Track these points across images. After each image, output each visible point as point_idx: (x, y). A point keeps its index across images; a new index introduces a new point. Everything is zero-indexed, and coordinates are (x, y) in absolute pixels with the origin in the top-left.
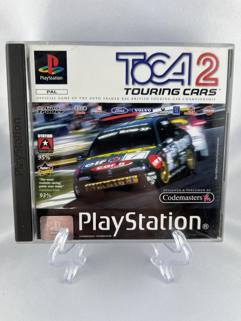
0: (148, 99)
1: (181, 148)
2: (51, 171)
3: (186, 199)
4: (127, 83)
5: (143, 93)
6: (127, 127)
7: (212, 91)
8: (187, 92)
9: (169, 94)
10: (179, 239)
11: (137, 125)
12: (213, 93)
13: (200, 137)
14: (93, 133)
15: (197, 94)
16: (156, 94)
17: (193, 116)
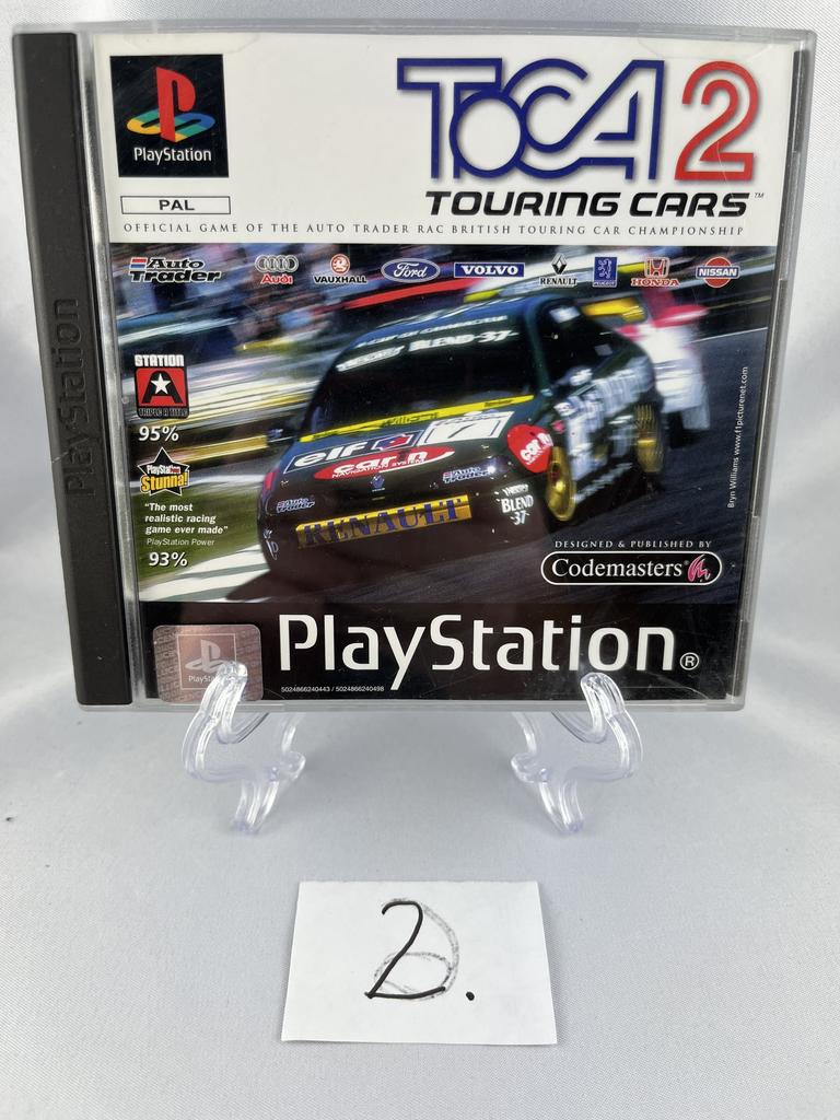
0: (507, 229)
1: (619, 403)
2: (184, 480)
3: (628, 574)
4: (436, 171)
5: (493, 208)
6: (436, 329)
7: (731, 200)
8: (643, 205)
9: (581, 211)
10: (601, 700)
11: (469, 323)
12: (736, 206)
13: (683, 365)
14: (319, 349)
15: (680, 214)
16: (537, 212)
17: (660, 290)
